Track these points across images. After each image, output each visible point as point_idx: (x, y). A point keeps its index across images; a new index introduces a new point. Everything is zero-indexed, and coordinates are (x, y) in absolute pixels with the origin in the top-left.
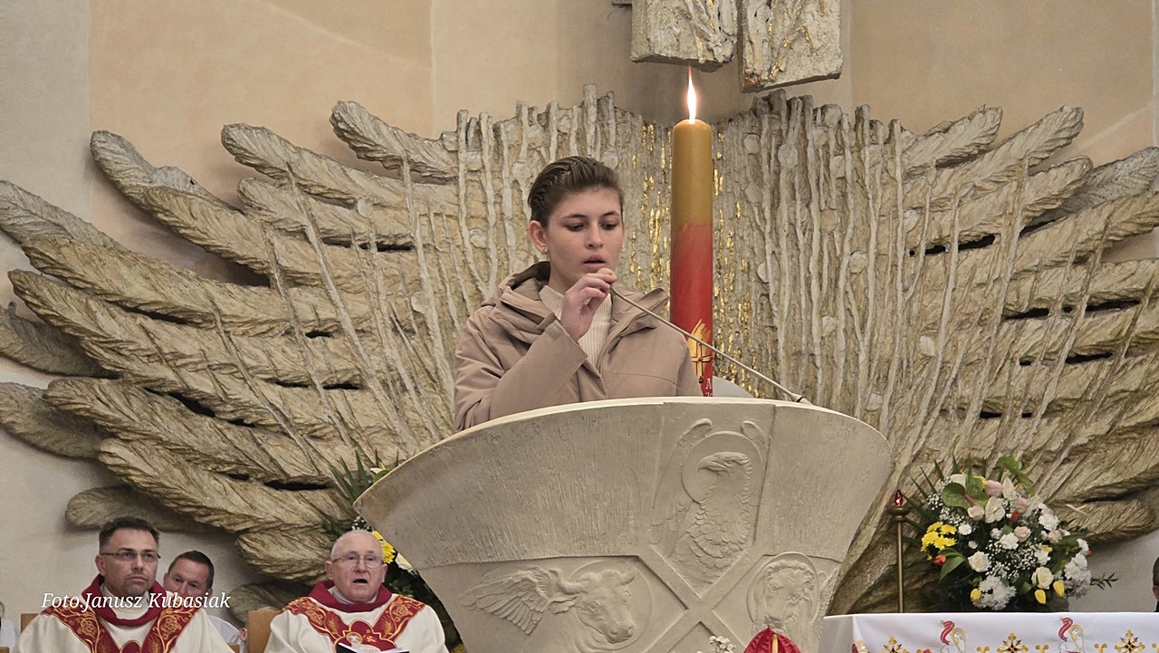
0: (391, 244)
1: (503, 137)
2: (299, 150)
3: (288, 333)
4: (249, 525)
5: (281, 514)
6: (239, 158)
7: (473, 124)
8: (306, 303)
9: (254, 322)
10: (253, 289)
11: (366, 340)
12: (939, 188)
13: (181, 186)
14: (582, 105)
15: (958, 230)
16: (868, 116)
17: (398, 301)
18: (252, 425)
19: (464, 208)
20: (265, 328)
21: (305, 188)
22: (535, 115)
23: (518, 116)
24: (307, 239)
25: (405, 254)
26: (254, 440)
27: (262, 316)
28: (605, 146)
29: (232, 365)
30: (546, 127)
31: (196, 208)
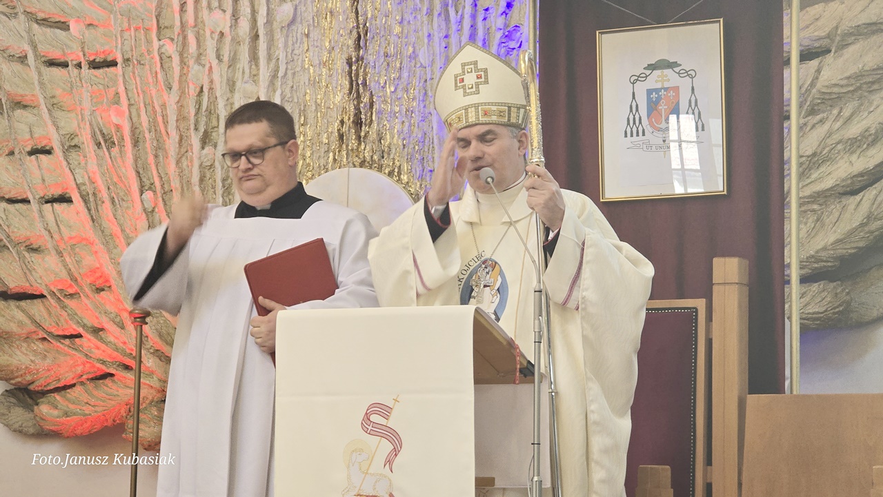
0: (102, 60)
3: (11, 153)
11: (73, 155)
17: (103, 115)
24: (26, 61)
25: (112, 69)
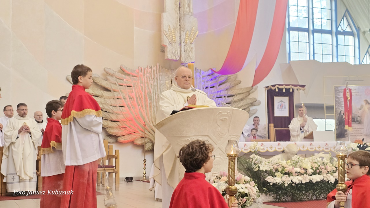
0: (129, 86)
1: (145, 70)
2: (115, 72)
3: (113, 99)
4: (107, 127)
5: (112, 125)
6: (106, 73)
7: (141, 68)
8: (116, 95)
9: (109, 97)
10: (108, 92)
11: (125, 100)
12: (207, 79)
13: (97, 77)
14: (157, 66)
15: (210, 85)
16: (197, 68)
17: (130, 94)
18: (108, 112)
19: (139, 81)
20: (110, 98)
21: (116, 77)
22: (150, 67)
23: (147, 67)
24: (116, 85)
25: (131, 87)
26: (108, 114)
27: (110, 96)
28: (160, 72)
29: (105, 103)
30: (151, 69)
31: (100, 80)
